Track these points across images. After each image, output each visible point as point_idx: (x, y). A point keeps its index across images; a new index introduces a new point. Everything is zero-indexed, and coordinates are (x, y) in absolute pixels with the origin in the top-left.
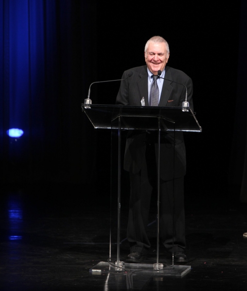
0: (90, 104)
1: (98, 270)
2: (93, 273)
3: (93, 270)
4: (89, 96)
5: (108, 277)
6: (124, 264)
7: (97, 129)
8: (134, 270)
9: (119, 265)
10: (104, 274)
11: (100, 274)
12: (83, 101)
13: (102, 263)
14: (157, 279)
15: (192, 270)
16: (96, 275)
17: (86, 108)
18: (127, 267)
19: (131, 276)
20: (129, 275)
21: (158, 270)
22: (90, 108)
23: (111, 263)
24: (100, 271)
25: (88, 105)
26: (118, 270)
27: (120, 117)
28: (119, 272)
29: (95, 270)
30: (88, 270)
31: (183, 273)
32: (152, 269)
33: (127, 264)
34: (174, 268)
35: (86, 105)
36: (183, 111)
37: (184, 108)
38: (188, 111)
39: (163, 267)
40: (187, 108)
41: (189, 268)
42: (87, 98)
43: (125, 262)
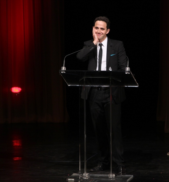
0: (65, 70)
1: (72, 179)
2: (69, 181)
3: (69, 179)
6: (89, 175)
7: (70, 86)
8: (96, 178)
9: (86, 175)
10: (76, 181)
12: (60, 68)
13: (74, 174)
15: (134, 178)
17: (62, 72)
18: (91, 177)
21: (111, 178)
22: (65, 72)
23: (81, 174)
24: (74, 179)
25: (64, 71)
26: (85, 179)
27: (85, 78)
28: (86, 180)
29: (70, 179)
30: (66, 179)
31: (128, 180)
32: (107, 177)
33: (91, 175)
34: (122, 177)
35: (62, 71)
36: (126, 73)
37: (127, 71)
38: (129, 73)
39: (115, 176)
40: (129, 72)
41: (132, 176)
42: (63, 66)
43: (90, 174)
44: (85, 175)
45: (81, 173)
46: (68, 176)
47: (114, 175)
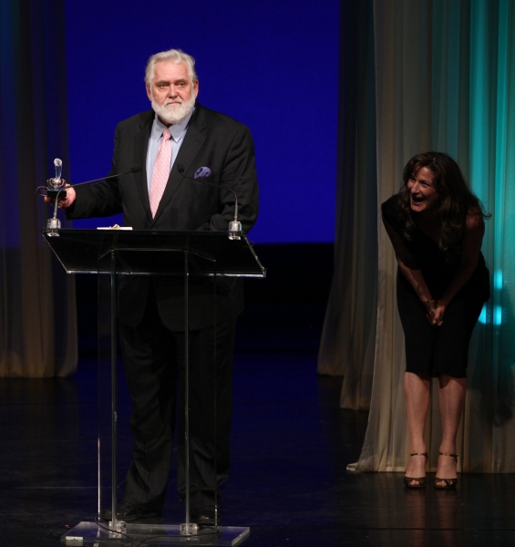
0: (57, 229)
1: (76, 538)
2: (68, 544)
3: (68, 538)
4: (55, 214)
6: (125, 526)
7: (71, 274)
8: (145, 536)
9: (117, 527)
10: (89, 544)
11: (81, 545)
13: (83, 524)
15: (251, 534)
17: (50, 235)
18: (130, 531)
21: (188, 536)
22: (58, 235)
23: (101, 524)
24: (81, 538)
25: (54, 230)
26: (114, 536)
27: (114, 252)
28: (116, 540)
29: (72, 538)
30: (59, 537)
31: (236, 541)
32: (177, 533)
33: (130, 526)
34: (217, 532)
35: (51, 230)
36: (231, 238)
37: (233, 232)
38: (239, 238)
39: (198, 530)
40: (238, 233)
41: (247, 531)
42: (52, 217)
43: (127, 522)
44: (114, 525)
45: (101, 521)
46: (66, 528)
47: (196, 528)
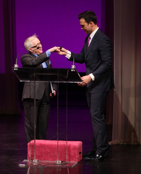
0: (17, 67)
1: (23, 165)
2: (20, 167)
3: (20, 165)
4: (16, 63)
5: (29, 168)
6: (38, 161)
7: (22, 82)
8: (44, 164)
10: (27, 167)
11: (24, 167)
12: (13, 66)
13: (25, 160)
14: (57, 170)
16: (22, 168)
17: (15, 69)
18: (40, 163)
19: (42, 168)
20: (41, 168)
21: (58, 164)
22: (17, 69)
23: (31, 160)
27: (35, 75)
28: (35, 165)
30: (17, 165)
31: (73, 166)
32: (55, 163)
34: (67, 163)
36: (72, 71)
37: (73, 69)
38: (75, 71)
41: (76, 163)
44: (35, 161)
46: (20, 162)
47: (61, 162)
